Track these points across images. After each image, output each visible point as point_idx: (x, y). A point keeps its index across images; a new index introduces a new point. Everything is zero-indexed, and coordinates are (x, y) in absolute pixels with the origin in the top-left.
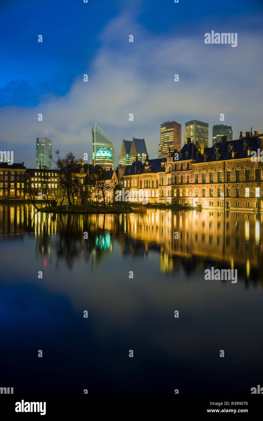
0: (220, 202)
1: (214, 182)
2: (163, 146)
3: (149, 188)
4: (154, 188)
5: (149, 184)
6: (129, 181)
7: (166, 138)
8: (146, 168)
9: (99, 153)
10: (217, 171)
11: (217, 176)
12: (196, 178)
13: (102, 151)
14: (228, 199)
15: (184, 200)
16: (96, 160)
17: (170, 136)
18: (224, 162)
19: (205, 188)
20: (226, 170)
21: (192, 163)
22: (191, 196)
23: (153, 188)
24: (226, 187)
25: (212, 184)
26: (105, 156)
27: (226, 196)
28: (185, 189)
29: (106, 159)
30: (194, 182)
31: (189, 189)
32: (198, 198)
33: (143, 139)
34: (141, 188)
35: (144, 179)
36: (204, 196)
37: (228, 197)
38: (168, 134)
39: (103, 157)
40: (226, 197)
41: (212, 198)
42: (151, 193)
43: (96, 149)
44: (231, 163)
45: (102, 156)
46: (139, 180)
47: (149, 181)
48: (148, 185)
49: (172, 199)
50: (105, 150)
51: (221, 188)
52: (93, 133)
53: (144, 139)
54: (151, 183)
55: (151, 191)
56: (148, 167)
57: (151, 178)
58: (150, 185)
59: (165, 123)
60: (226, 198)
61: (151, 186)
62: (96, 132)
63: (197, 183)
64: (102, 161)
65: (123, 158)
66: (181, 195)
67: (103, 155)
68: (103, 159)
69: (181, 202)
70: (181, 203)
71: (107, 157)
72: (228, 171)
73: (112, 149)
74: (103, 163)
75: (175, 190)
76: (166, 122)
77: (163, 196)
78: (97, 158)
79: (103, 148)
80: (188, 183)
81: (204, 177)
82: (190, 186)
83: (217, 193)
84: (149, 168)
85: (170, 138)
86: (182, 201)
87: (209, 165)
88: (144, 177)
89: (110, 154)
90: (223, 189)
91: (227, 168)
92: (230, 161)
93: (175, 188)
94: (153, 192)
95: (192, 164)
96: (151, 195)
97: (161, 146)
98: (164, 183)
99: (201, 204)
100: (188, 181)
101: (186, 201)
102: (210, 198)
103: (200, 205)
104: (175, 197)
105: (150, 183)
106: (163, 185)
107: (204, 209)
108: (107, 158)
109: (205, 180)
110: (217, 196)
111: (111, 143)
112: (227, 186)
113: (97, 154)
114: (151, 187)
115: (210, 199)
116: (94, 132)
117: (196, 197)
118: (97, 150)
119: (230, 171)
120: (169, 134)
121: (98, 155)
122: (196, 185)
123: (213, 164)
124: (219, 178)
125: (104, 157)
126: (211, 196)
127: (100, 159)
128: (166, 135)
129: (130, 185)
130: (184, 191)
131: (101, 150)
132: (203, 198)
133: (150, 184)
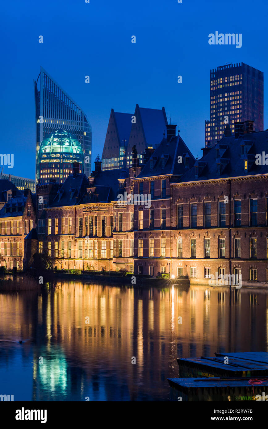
0: (222, 268)
1: (212, 225)
2: (215, 127)
3: (96, 236)
4: (106, 237)
5: (94, 227)
6: (57, 220)
7: (222, 107)
8: (89, 189)
9: (50, 144)
10: (217, 201)
11: (216, 210)
12: (180, 214)
13: (55, 140)
14: (237, 263)
15: (157, 264)
16: (42, 161)
17: (232, 101)
18: (229, 180)
19: (196, 238)
20: (234, 199)
21: (172, 180)
22: (169, 256)
23: (104, 236)
24: (233, 237)
25: (209, 230)
26: (65, 153)
27: (232, 256)
28: (159, 241)
29: (67, 161)
30: (175, 224)
31: (167, 240)
32: (182, 260)
33: (161, 109)
34: (81, 237)
35: (85, 216)
36: (193, 257)
37: (237, 258)
38: (230, 96)
39: (58, 155)
40: (233, 259)
41: (209, 261)
42: (100, 247)
43: (44, 134)
44: (242, 182)
45: (56, 153)
46: (78, 217)
47: (94, 222)
48: (92, 231)
49: (135, 263)
50: (65, 137)
51: (224, 239)
52: (37, 94)
53: (163, 108)
54: (100, 226)
55: (100, 243)
56: (93, 189)
57: (99, 214)
58: (96, 231)
59: (221, 67)
60: (233, 261)
61: (99, 233)
62: (45, 90)
63: (180, 227)
64: (56, 164)
65: (111, 158)
66: (152, 254)
67: (60, 149)
68: (58, 161)
69: (151, 269)
70: (151, 271)
71: (71, 154)
72: (235, 200)
73: (85, 134)
74: (60, 169)
75: (141, 243)
76: (225, 66)
77: (120, 256)
78: (44, 156)
79: (59, 132)
80: (164, 227)
81: (194, 214)
82: (167, 234)
83: (216, 250)
84: (96, 190)
85: (233, 105)
86: (153, 267)
87: (202, 187)
88: (86, 210)
89: (76, 147)
90: (228, 241)
91: (235, 195)
92: (240, 179)
93: (140, 238)
94: (104, 246)
95: (171, 184)
96: (99, 252)
97: (210, 127)
98: (123, 227)
99: (189, 275)
100: (164, 223)
101: (161, 268)
102: (205, 260)
103: (187, 277)
104: (141, 258)
105: (96, 226)
106: (121, 231)
107: (193, 284)
108: (71, 156)
109: (196, 219)
110: (218, 258)
111: (84, 118)
112: (234, 234)
113: (46, 147)
114: (98, 235)
115: (204, 262)
116: (40, 92)
117: (178, 258)
118: (47, 136)
119: (240, 200)
120: (232, 96)
121: (47, 149)
122: (179, 231)
123: (209, 185)
124: (220, 217)
125: (61, 154)
126: (207, 257)
127: (52, 161)
128: (222, 98)
129: (60, 229)
130: (157, 244)
131: (55, 137)
132: (192, 260)
133: (96, 228)
